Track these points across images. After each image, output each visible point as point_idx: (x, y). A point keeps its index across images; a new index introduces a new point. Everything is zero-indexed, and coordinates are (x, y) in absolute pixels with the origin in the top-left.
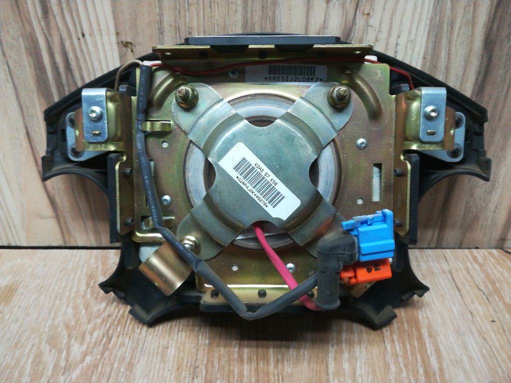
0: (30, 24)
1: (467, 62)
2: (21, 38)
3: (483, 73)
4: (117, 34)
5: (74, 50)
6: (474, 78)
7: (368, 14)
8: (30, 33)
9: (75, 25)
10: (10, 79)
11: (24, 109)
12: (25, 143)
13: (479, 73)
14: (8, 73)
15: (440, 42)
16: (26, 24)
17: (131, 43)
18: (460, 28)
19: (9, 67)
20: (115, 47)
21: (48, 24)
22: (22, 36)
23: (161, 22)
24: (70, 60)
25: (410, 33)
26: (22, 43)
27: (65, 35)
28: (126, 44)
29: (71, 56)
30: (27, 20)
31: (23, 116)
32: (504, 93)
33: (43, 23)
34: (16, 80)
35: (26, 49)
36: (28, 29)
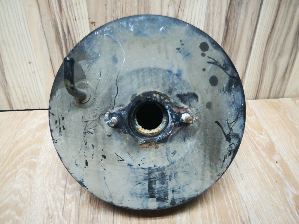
0: (54, 15)
1: (220, 28)
2: (50, 21)
3: (226, 32)
4: (89, 19)
5: (72, 25)
6: (223, 34)
7: (183, 11)
8: (54, 19)
9: (72, 15)
10: (44, 37)
11: (50, 49)
12: (49, 63)
13: (224, 32)
14: (44, 35)
15: (210, 20)
16: (53, 15)
17: (94, 23)
18: (216, 15)
19: (44, 32)
20: (88, 24)
21: (61, 15)
22: (51, 20)
23: (106, 14)
24: (70, 29)
25: (199, 17)
26: (50, 22)
27: (68, 19)
28: (92, 23)
29: (70, 28)
30: (53, 13)
31: (49, 52)
32: (234, 40)
33: (59, 14)
34: (47, 38)
35: (52, 25)
36: (53, 17)
